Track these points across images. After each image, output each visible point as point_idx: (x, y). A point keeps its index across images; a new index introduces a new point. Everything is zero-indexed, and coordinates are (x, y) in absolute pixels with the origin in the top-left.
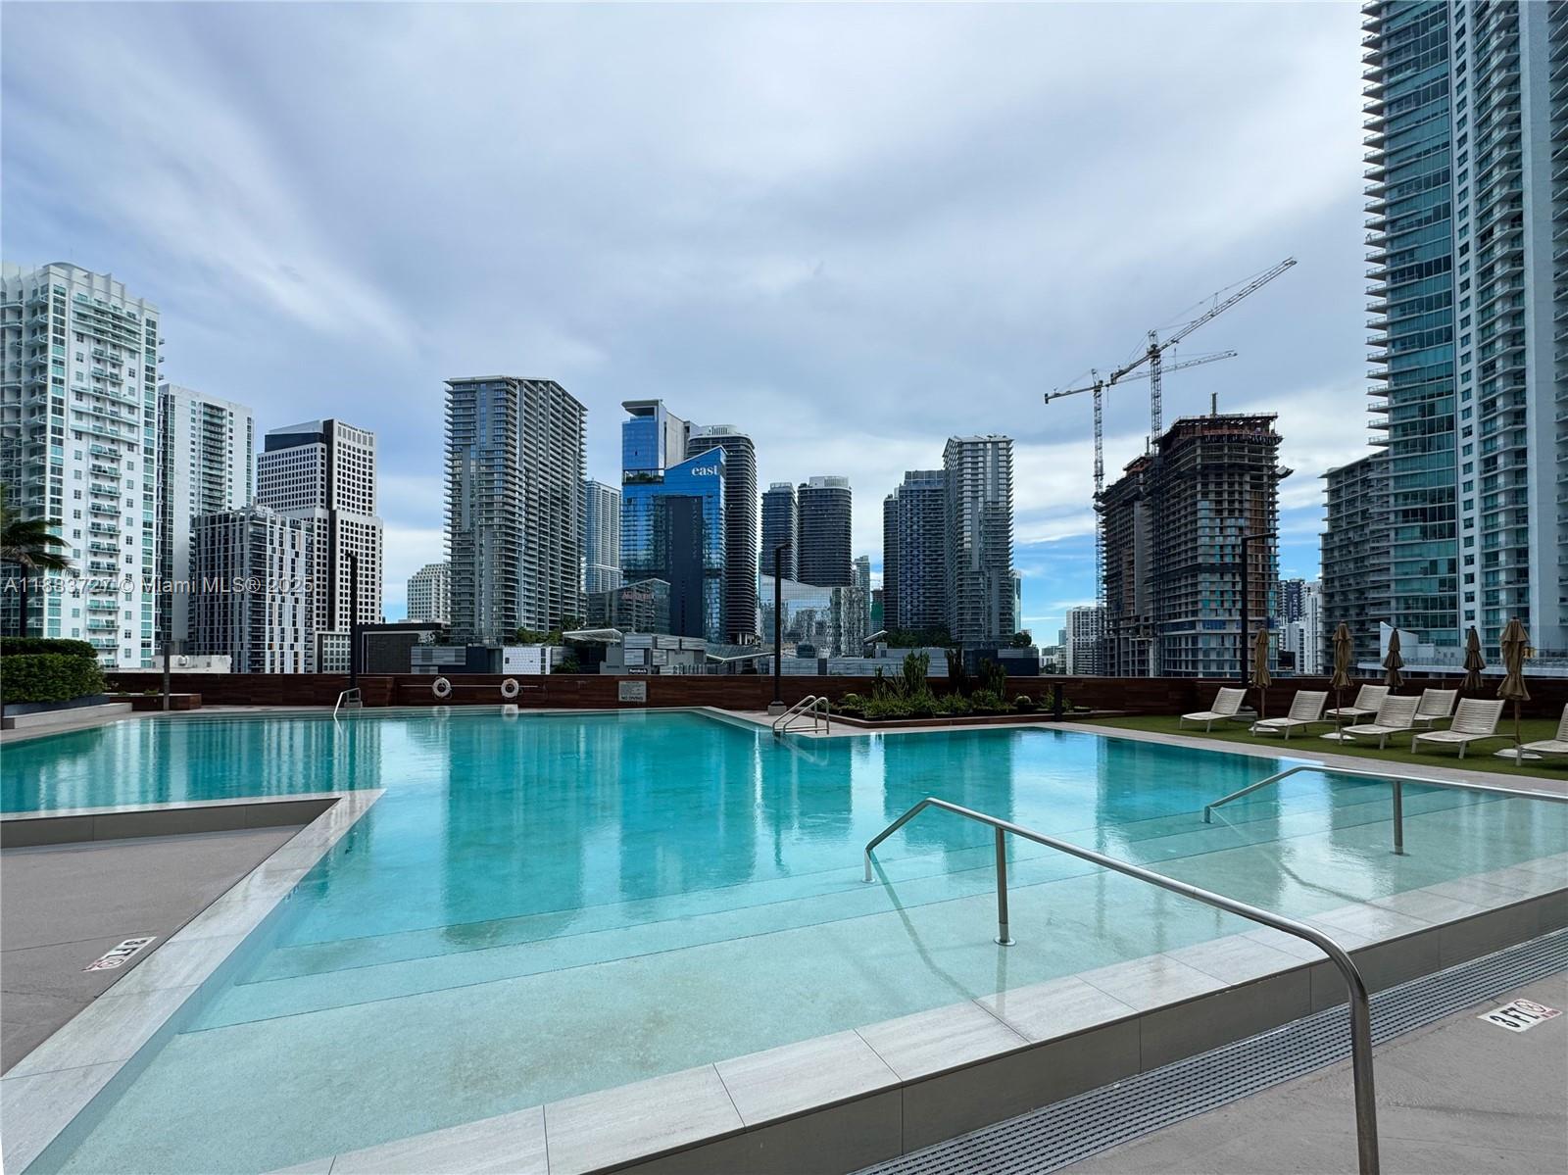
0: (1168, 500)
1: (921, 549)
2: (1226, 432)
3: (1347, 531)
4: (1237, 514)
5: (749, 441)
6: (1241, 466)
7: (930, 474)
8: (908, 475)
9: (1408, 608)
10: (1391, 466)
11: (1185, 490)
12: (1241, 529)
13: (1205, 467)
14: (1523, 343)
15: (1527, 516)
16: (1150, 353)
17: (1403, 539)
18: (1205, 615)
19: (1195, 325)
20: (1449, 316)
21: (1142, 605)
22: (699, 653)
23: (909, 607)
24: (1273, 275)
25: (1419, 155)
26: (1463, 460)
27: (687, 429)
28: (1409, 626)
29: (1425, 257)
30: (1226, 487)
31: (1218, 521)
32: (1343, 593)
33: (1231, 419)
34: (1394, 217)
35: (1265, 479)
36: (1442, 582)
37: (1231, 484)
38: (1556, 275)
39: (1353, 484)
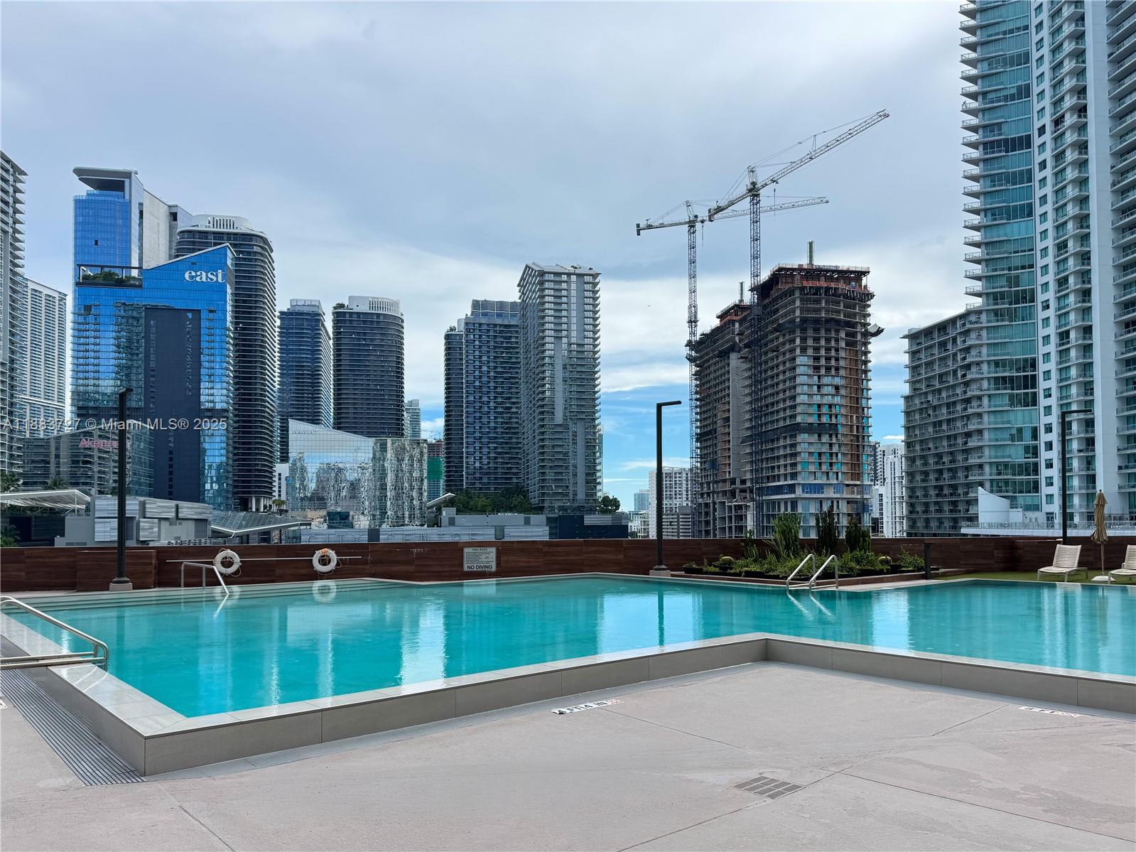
0: (766, 353)
1: (492, 395)
2: (823, 284)
3: (926, 393)
4: (833, 372)
5: (265, 240)
6: (838, 322)
7: (502, 305)
8: (476, 304)
9: (999, 474)
10: (984, 333)
11: (784, 344)
12: (837, 388)
13: (804, 320)
14: (1088, 227)
15: (1093, 389)
16: (750, 191)
17: (995, 406)
18: (804, 479)
19: (795, 166)
20: (1029, 192)
21: (738, 466)
22: (200, 522)
23: (477, 464)
24: (868, 125)
25: (1005, 33)
26: (1042, 332)
27: (174, 216)
28: (1001, 491)
29: (1011, 133)
30: (823, 342)
31: (816, 378)
32: (923, 457)
33: (827, 271)
34: (986, 89)
35: (859, 337)
36: (1027, 448)
37: (828, 340)
38: (1112, 168)
39: (931, 347)
